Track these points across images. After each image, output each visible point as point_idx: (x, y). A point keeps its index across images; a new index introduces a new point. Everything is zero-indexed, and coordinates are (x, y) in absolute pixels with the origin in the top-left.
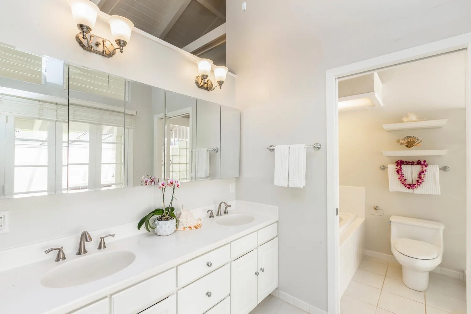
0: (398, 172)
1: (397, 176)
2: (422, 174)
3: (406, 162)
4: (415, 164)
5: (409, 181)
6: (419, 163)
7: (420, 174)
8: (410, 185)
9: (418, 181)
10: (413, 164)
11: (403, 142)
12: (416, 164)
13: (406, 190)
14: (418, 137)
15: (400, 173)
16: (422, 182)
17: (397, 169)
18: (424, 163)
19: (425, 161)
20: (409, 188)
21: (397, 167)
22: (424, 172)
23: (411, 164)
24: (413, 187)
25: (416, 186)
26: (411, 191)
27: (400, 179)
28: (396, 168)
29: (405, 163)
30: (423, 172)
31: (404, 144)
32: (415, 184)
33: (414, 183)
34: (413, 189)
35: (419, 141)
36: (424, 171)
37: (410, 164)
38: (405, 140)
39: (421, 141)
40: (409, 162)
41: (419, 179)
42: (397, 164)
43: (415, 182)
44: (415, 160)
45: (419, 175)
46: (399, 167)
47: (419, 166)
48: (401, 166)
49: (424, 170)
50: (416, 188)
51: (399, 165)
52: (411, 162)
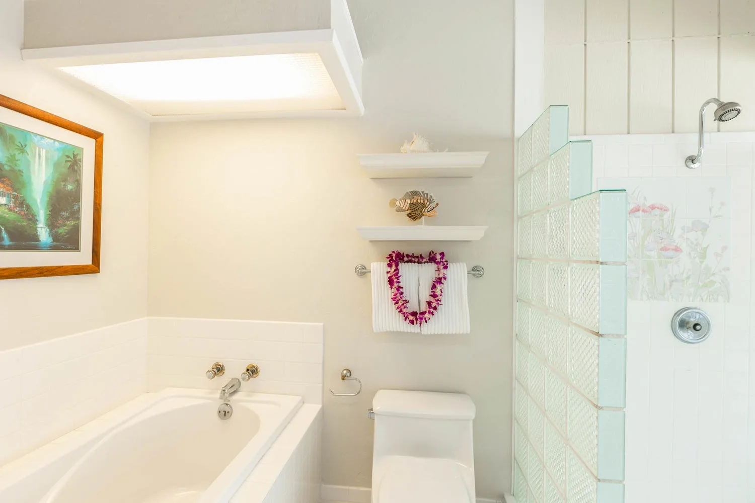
0: (391, 282)
1: (389, 293)
2: (439, 287)
3: (408, 256)
4: (425, 260)
5: (413, 306)
6: (432, 259)
7: (434, 287)
8: (414, 314)
9: (429, 303)
10: (421, 260)
11: (401, 206)
12: (427, 262)
13: (406, 327)
14: (432, 195)
15: (396, 285)
16: (438, 304)
17: (389, 275)
18: (440, 259)
19: (442, 254)
20: (412, 322)
21: (389, 269)
22: (443, 281)
23: (416, 260)
24: (421, 319)
25: (426, 315)
26: (415, 329)
27: (395, 299)
28: (388, 273)
29: (406, 259)
30: (439, 281)
31: (405, 211)
32: (425, 312)
33: (423, 310)
34: (421, 324)
35: (433, 205)
36: (440, 279)
37: (415, 262)
38: (407, 201)
39: (437, 204)
40: (413, 256)
41: (432, 299)
42: (390, 261)
43: (424, 307)
44: (425, 251)
45: (432, 289)
46: (394, 268)
47: (433, 266)
48: (397, 265)
49: (441, 276)
50: (426, 322)
51: (394, 263)
52: (417, 257)
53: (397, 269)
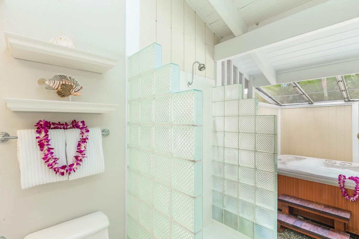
0: (41, 145)
1: (39, 154)
2: (83, 145)
3: (53, 124)
4: (69, 127)
5: (61, 162)
6: (75, 125)
7: (79, 145)
8: (64, 167)
9: (76, 157)
10: (65, 127)
11: (51, 85)
12: (71, 128)
13: (58, 178)
14: (77, 80)
15: (46, 148)
16: (83, 157)
17: (38, 140)
18: (83, 125)
19: (83, 122)
20: (63, 174)
21: (38, 135)
22: (87, 140)
23: (62, 127)
24: (71, 170)
25: (74, 166)
26: (65, 178)
27: (45, 158)
28: (37, 138)
29: (52, 126)
30: (84, 141)
31: (54, 89)
32: (73, 165)
33: (70, 163)
34: (70, 173)
35: (79, 88)
36: (85, 139)
37: (61, 128)
38: (56, 81)
39: (81, 88)
40: (59, 124)
41: (79, 155)
42: (39, 128)
43: (71, 160)
44: (69, 120)
45: (78, 147)
46: (43, 134)
47: (78, 131)
48: (46, 132)
49: (84, 137)
50: (74, 171)
51: (43, 130)
52: (63, 125)
53: (47, 135)
